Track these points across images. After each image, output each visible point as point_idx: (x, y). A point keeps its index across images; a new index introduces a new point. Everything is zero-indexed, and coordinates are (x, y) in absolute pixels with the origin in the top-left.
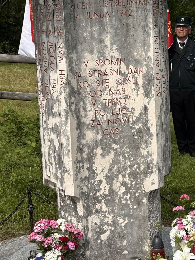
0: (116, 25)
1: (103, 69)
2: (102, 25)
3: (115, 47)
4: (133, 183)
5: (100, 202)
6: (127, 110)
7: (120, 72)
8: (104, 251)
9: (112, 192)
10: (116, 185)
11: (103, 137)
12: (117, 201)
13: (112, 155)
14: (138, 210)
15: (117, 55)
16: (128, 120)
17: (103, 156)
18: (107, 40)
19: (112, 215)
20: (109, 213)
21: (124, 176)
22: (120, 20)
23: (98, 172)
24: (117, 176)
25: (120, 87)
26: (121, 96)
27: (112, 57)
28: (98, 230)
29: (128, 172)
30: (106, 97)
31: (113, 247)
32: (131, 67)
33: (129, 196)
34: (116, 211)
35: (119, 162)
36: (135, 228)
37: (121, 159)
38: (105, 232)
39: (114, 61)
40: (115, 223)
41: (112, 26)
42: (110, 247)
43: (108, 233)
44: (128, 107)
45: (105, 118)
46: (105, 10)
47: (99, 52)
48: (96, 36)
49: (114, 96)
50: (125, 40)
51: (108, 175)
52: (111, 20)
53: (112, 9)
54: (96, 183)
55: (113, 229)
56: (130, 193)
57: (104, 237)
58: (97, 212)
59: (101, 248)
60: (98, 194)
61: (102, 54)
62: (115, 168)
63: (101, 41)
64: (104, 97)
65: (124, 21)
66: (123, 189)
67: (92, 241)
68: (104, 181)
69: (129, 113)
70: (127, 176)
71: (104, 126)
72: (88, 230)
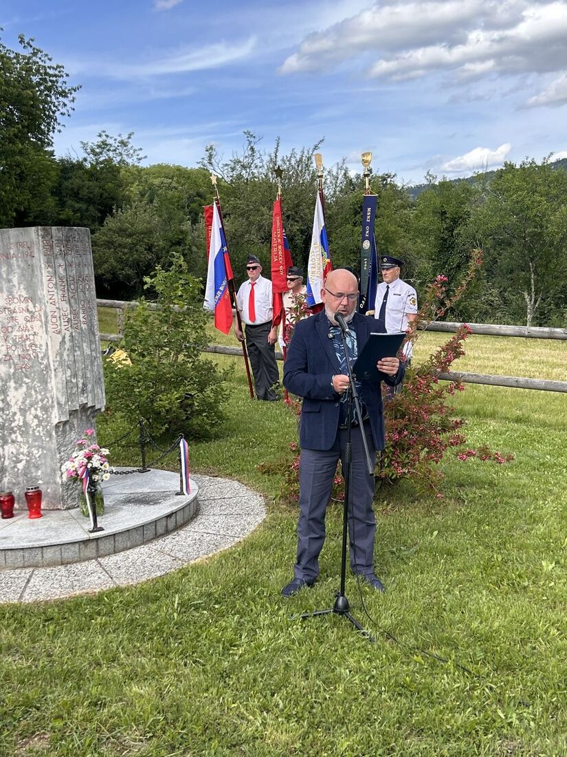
0: (22, 265)
1: (12, 307)
2: (10, 266)
3: (22, 286)
4: (45, 416)
5: (15, 432)
6: (36, 346)
7: (28, 310)
8: (21, 479)
9: (26, 424)
10: (29, 417)
11: (15, 370)
12: (31, 432)
13: (24, 388)
14: (50, 442)
15: (24, 294)
16: (38, 355)
17: (16, 389)
18: (15, 280)
19: (27, 446)
20: (24, 443)
21: (36, 409)
22: (26, 261)
23: (12, 403)
24: (30, 409)
25: (29, 324)
26: (30, 333)
27: (20, 296)
28: (14, 459)
29: (40, 405)
30: (16, 333)
31: (29, 476)
32: (37, 305)
33: (41, 429)
34: (30, 442)
35: (31, 396)
36: (49, 460)
37: (33, 392)
38: (21, 461)
39: (22, 299)
40: (29, 454)
41: (19, 266)
42: (27, 476)
43: (24, 462)
44: (37, 343)
45: (16, 353)
46: (12, 252)
47: (8, 291)
48: (5, 276)
49: (24, 332)
50: (31, 280)
51: (22, 407)
52: (18, 261)
53: (18, 250)
54: (11, 414)
55: (28, 458)
56: (43, 426)
57: (20, 466)
58: (13, 442)
59: (18, 476)
60: (13, 425)
61: (10, 293)
62: (28, 401)
63: (9, 281)
64: (14, 333)
65: (29, 262)
66: (36, 421)
67: (9, 469)
68: (18, 414)
69: (38, 350)
70: (39, 409)
71: (16, 361)
72: (4, 458)
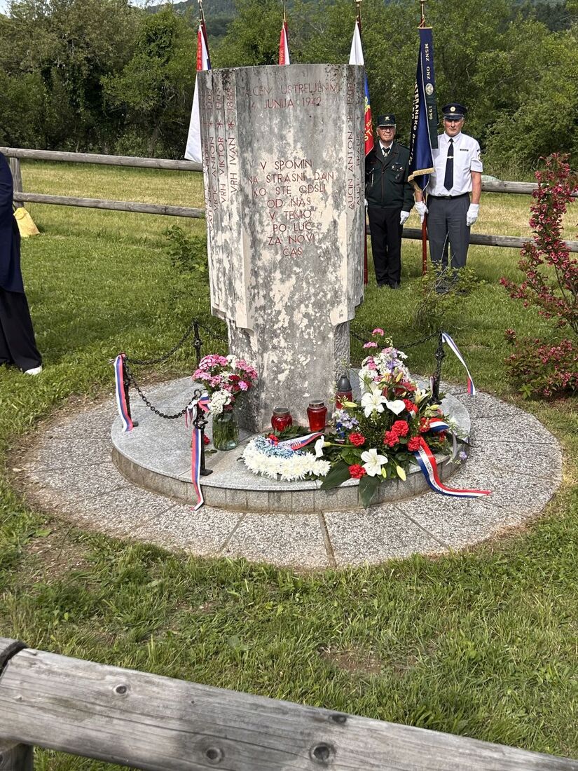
0: (301, 117)
1: (284, 173)
2: (284, 117)
3: (299, 145)
4: (318, 315)
5: (277, 336)
6: (313, 225)
7: (305, 178)
8: (281, 393)
9: (292, 324)
10: (298, 316)
11: (283, 257)
12: (298, 335)
13: (293, 280)
14: (323, 346)
15: (301, 155)
16: (314, 237)
17: (282, 281)
18: (290, 137)
19: (292, 352)
20: (288, 349)
21: (307, 306)
22: (307, 111)
23: (276, 300)
24: (298, 306)
25: (305, 196)
26: (306, 207)
27: (295, 158)
28: (275, 369)
29: (312, 301)
30: (287, 208)
31: (292, 388)
32: (318, 171)
33: (312, 330)
34: (296, 347)
35: (301, 289)
36: (319, 367)
37: (304, 285)
38: (283, 371)
39: (298, 162)
40: (294, 362)
41: (296, 117)
42: (289, 389)
43: (287, 372)
44: (313, 221)
45: (285, 234)
46: (288, 98)
47: (280, 151)
48: (276, 130)
49: (297, 207)
50: (312, 136)
51: (289, 304)
52: (295, 110)
53: (297, 96)
54: (274, 313)
55: (292, 368)
56: (314, 327)
57: (282, 377)
58: (274, 348)
59: (278, 390)
60: (276, 327)
61: (283, 153)
62: (296, 297)
63: (282, 137)
64: (284, 209)
65: (311, 112)
66: (306, 321)
67: (267, 382)
68: (283, 311)
69: (315, 229)
70: (310, 305)
71: (284, 245)
72: (263, 369)
